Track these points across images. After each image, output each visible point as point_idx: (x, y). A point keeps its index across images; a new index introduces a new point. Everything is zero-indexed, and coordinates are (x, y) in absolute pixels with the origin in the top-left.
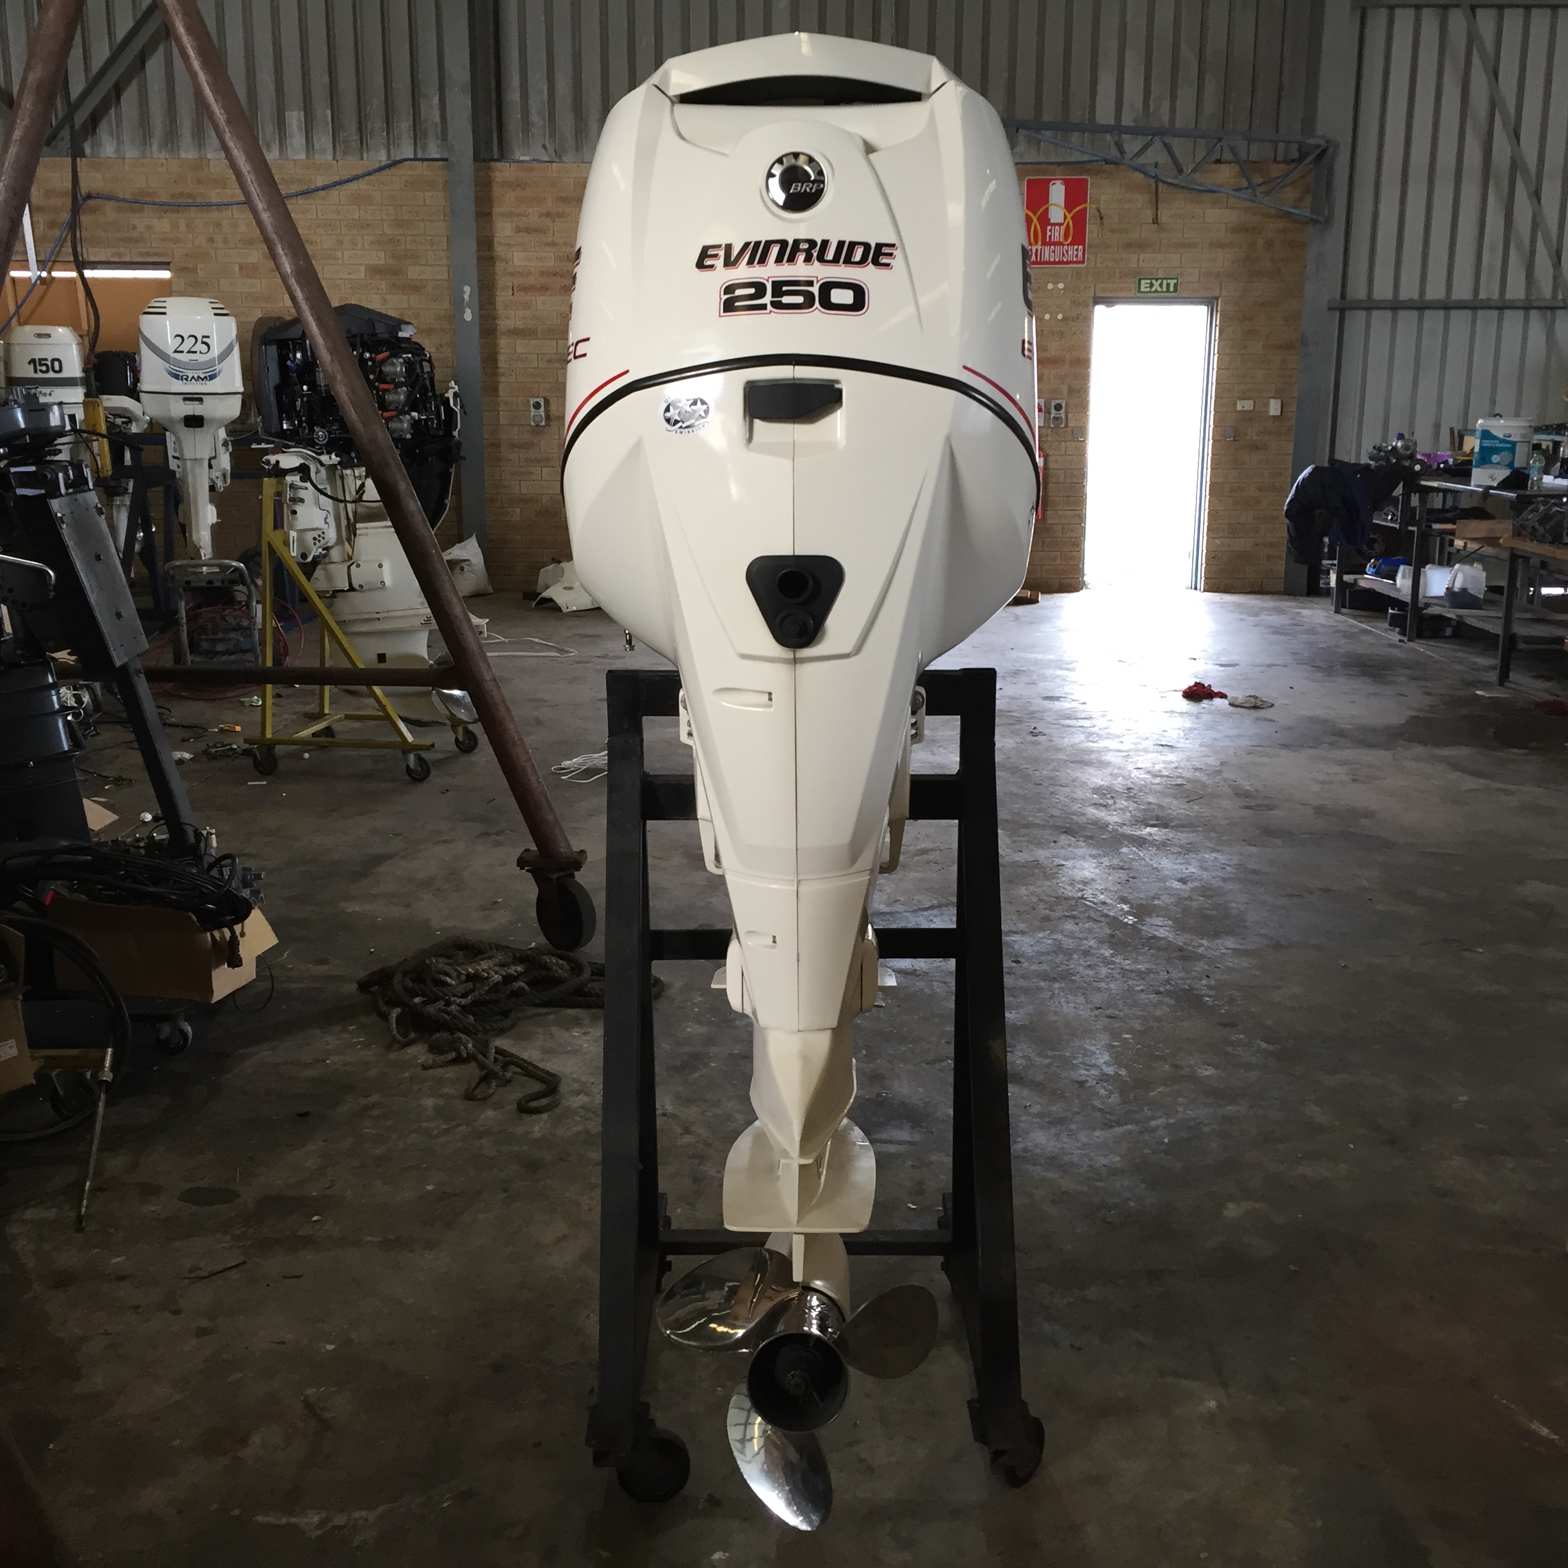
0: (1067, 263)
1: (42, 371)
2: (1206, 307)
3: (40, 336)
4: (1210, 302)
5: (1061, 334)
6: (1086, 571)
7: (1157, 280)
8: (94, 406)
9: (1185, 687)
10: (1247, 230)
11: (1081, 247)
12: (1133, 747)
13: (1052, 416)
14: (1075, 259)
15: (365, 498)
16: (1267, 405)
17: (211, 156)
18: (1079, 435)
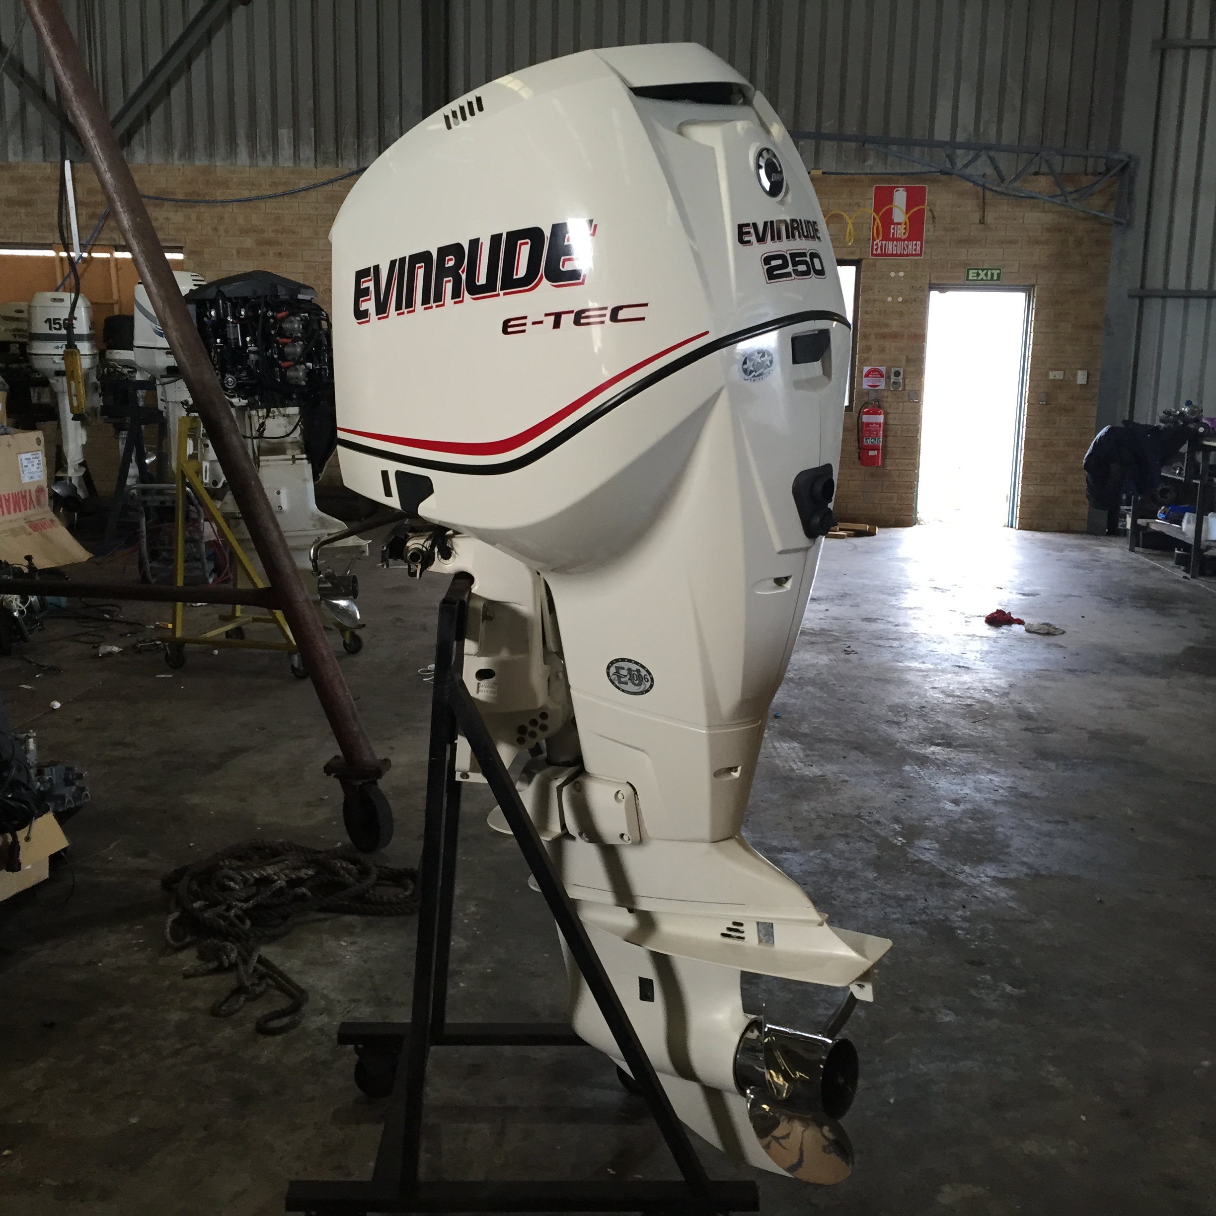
0: (907, 255)
1: (55, 329)
2: (1024, 294)
3: (55, 300)
4: (1027, 289)
5: (901, 314)
6: (919, 509)
7: (983, 270)
8: (72, 355)
11: (919, 243)
12: (931, 667)
13: (892, 381)
14: (914, 253)
15: (266, 434)
17: (218, 163)
18: (914, 397)
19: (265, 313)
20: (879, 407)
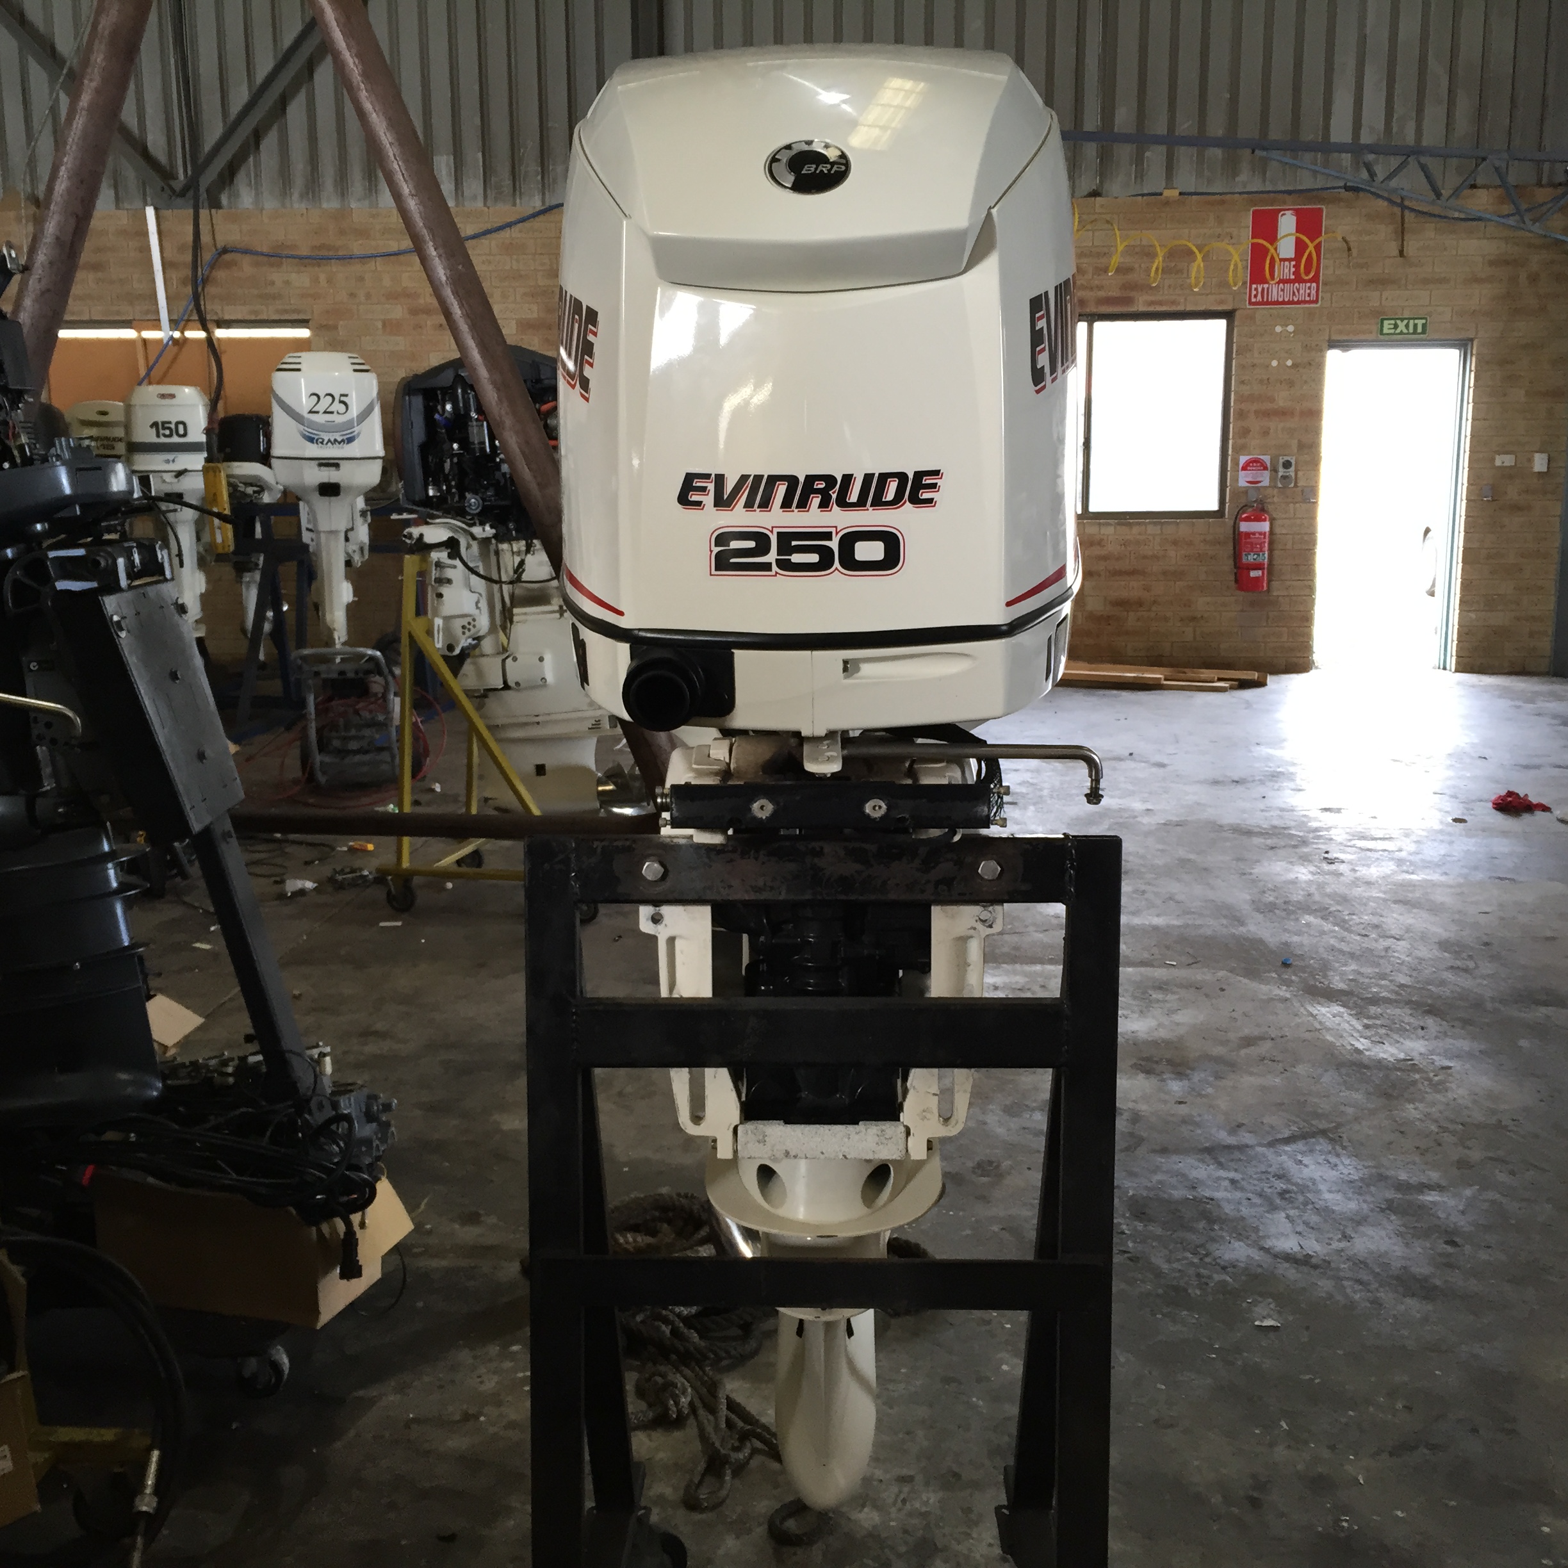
0: (1299, 302)
1: (165, 436)
2: (1457, 351)
3: (163, 396)
4: (1463, 344)
5: (1291, 384)
7: (1402, 320)
8: (215, 472)
9: (1493, 796)
10: (1507, 263)
11: (1314, 285)
13: (1280, 474)
14: (1307, 299)
15: (525, 577)
16: (1530, 460)
18: (1307, 496)
20: (1263, 510)
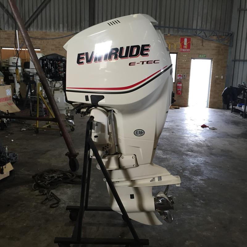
1: (14, 64)
3: (14, 59)
4: (211, 59)
5: (185, 64)
6: (189, 103)
7: (202, 55)
8: (17, 70)
9: (202, 125)
10: (218, 47)
11: (189, 49)
12: (190, 136)
13: (184, 77)
14: (188, 51)
15: (55, 87)
16: (221, 77)
17: (48, 31)
18: (188, 81)
19: (56, 62)
20: (181, 83)
